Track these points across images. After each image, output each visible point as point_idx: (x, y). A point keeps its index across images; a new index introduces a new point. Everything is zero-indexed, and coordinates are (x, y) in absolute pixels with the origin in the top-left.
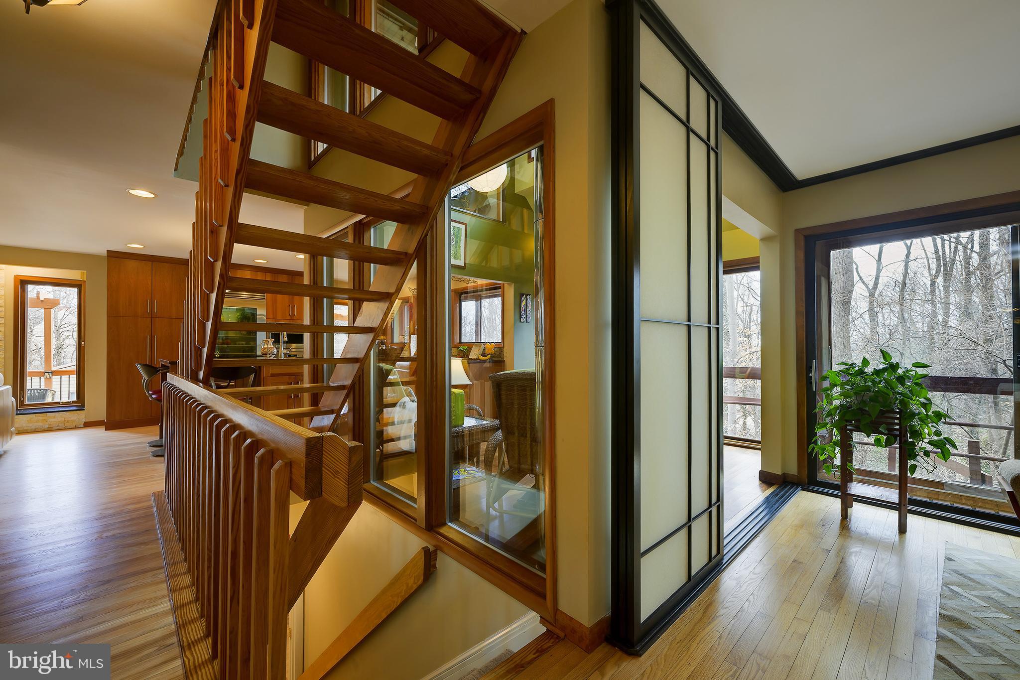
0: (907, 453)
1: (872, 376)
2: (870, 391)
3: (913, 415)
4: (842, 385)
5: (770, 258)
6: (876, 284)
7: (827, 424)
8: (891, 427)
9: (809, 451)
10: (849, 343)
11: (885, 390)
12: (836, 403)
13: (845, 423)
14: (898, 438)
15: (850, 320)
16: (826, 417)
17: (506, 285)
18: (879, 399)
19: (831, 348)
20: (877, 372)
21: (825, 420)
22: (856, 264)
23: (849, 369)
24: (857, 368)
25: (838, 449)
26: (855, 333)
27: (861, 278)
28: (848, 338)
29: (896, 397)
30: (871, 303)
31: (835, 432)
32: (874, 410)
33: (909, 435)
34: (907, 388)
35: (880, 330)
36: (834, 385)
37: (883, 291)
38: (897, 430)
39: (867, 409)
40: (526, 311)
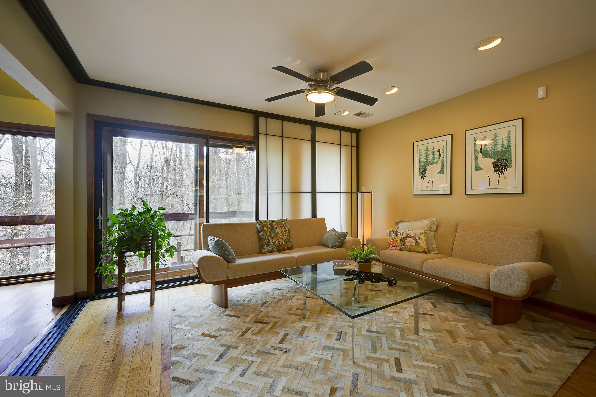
0: (155, 258)
1: (137, 217)
2: (136, 225)
3: (158, 236)
4: (119, 224)
5: (64, 131)
6: (138, 165)
7: (109, 251)
8: (147, 245)
9: (96, 272)
10: (124, 196)
11: (144, 224)
12: (116, 235)
13: (121, 248)
14: (151, 251)
15: (125, 183)
16: (109, 246)
18: (141, 230)
19: (112, 199)
20: (140, 214)
21: (108, 248)
22: (128, 153)
23: (124, 213)
24: (129, 212)
25: (116, 266)
26: (127, 191)
27: (131, 162)
28: (124, 193)
29: (150, 228)
30: (136, 175)
31: (115, 254)
32: (138, 237)
33: (156, 248)
34: (155, 221)
35: (140, 190)
36: (114, 224)
37: (141, 169)
38: (150, 246)
39: (134, 237)
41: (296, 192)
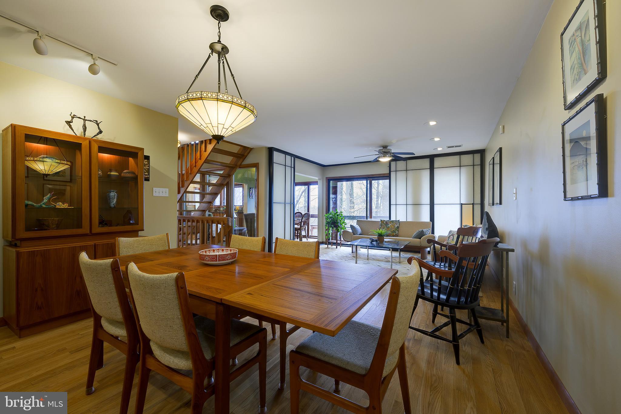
5: (320, 182)
17: (244, 184)
40: (252, 194)
41: (417, 205)
